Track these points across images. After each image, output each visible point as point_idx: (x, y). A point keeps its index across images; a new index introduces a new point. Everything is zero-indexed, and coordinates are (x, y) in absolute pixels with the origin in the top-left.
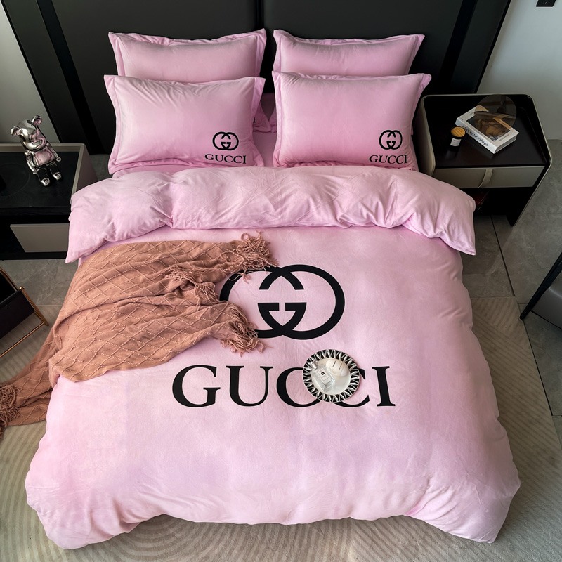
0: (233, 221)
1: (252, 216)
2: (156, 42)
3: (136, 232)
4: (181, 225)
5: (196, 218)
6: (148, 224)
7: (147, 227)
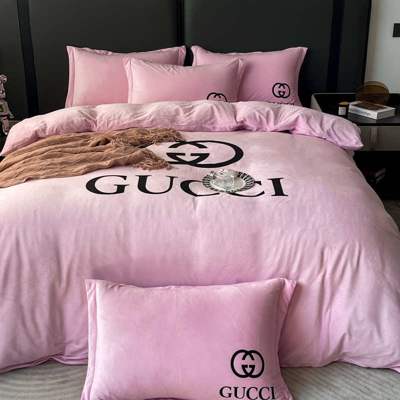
0: (149, 119)
1: (164, 116)
2: (102, 53)
3: (65, 128)
4: (104, 124)
5: (117, 117)
6: (76, 122)
7: (75, 125)
